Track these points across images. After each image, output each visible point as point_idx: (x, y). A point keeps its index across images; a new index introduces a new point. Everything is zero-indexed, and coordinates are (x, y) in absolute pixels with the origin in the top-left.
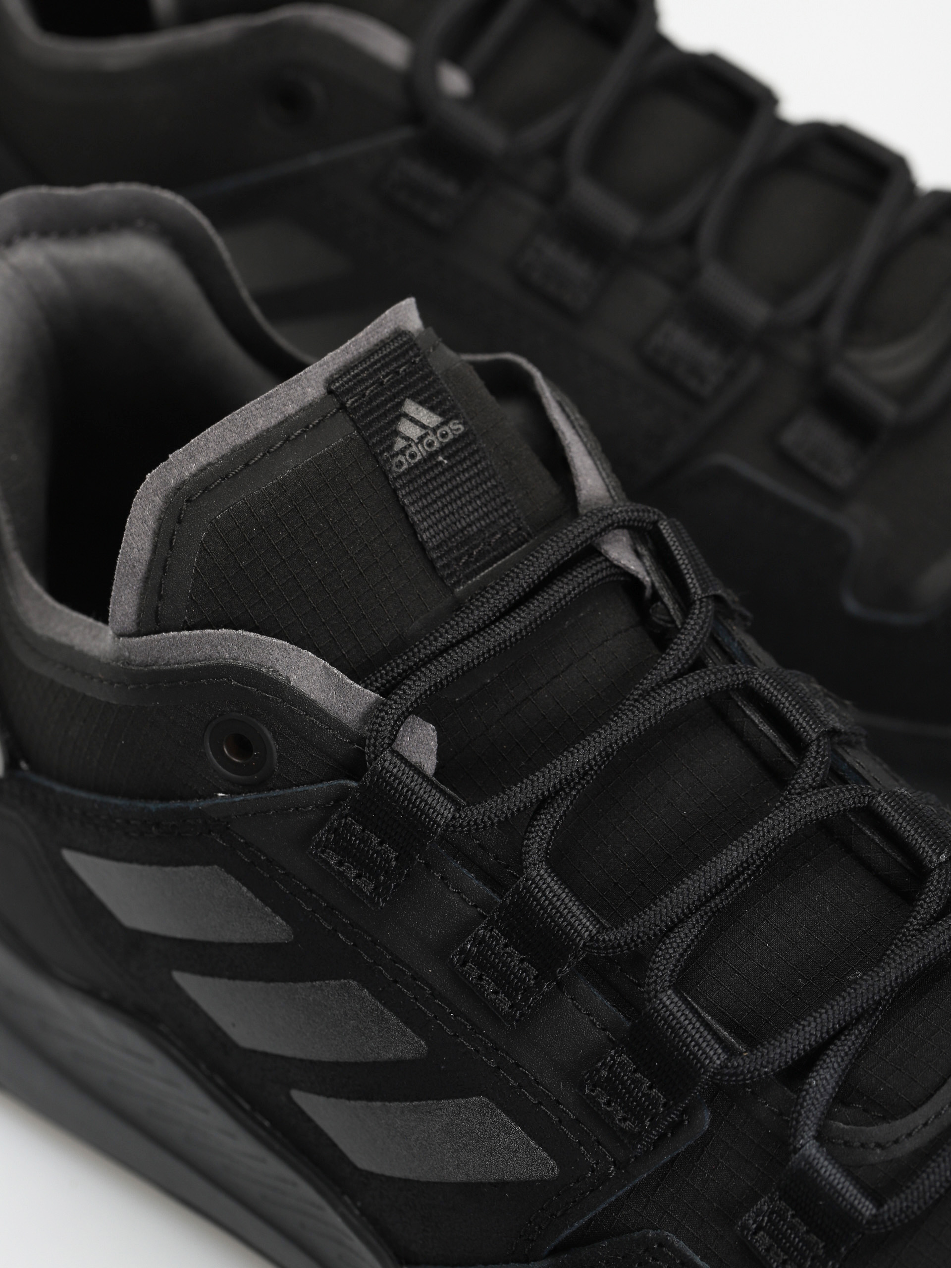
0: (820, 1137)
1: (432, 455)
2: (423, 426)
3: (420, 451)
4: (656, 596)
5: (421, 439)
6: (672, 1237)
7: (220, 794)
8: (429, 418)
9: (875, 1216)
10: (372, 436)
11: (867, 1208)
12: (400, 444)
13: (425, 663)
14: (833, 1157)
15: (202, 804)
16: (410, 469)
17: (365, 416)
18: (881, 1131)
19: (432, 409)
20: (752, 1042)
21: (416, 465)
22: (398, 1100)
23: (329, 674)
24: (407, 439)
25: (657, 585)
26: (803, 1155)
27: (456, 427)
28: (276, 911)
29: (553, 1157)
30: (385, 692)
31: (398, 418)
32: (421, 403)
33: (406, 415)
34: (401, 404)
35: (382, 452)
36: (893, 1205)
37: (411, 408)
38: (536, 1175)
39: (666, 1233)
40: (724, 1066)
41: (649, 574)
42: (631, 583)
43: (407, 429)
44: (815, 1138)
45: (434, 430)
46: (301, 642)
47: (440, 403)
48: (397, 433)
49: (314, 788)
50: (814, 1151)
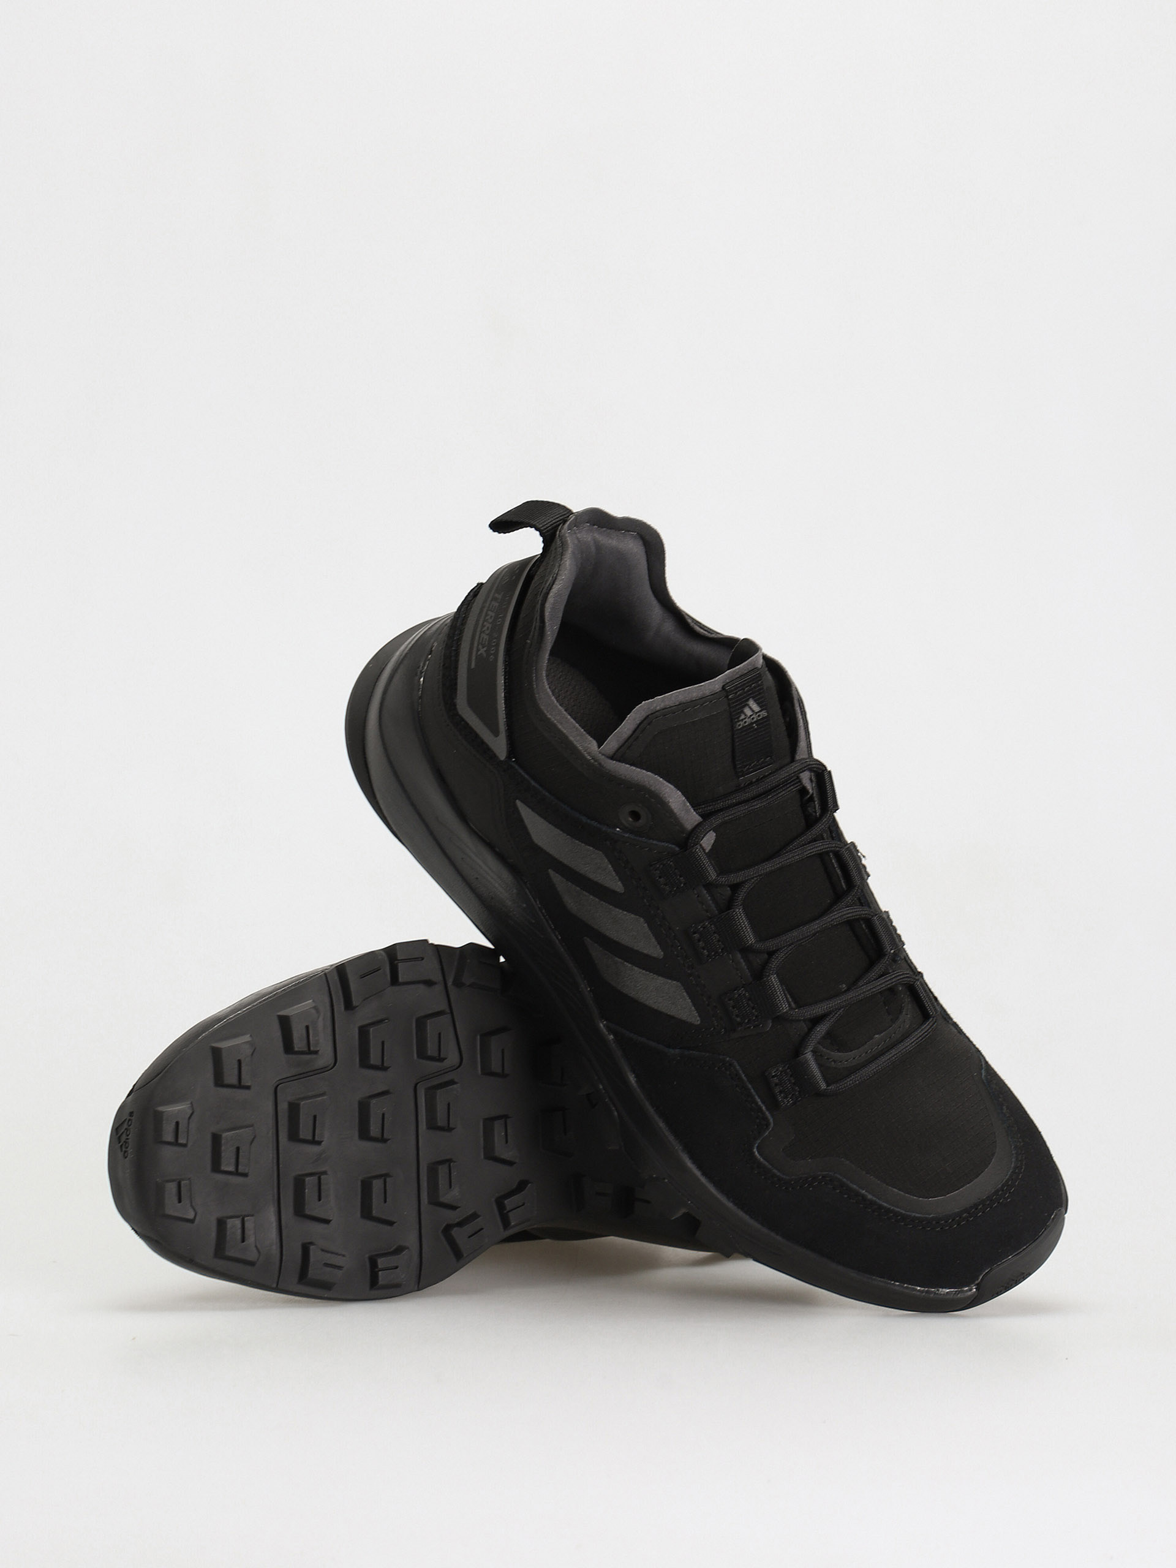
0: (814, 1052)
1: (752, 723)
2: (753, 711)
3: (748, 721)
4: (811, 798)
5: (751, 716)
6: (736, 1064)
7: (618, 829)
8: (756, 708)
9: (825, 1089)
10: (734, 711)
11: (823, 1086)
12: (743, 717)
13: (721, 810)
14: (816, 1060)
15: (609, 830)
16: (743, 727)
17: (733, 703)
18: (837, 1055)
19: (758, 704)
20: (799, 1006)
21: (745, 726)
22: (640, 968)
23: (685, 805)
24: (746, 715)
25: (815, 795)
26: (805, 1057)
27: (764, 714)
28: (620, 879)
29: (700, 1017)
30: (705, 816)
31: (744, 706)
32: (755, 701)
33: (748, 705)
34: (748, 700)
35: (735, 719)
36: (832, 1087)
37: (752, 703)
38: (689, 1020)
39: (734, 1061)
40: (786, 1012)
41: (813, 789)
42: (803, 791)
43: (748, 712)
44: (812, 1051)
45: (757, 713)
46: (678, 787)
47: (762, 702)
48: (742, 712)
49: (660, 843)
50: (810, 1057)
